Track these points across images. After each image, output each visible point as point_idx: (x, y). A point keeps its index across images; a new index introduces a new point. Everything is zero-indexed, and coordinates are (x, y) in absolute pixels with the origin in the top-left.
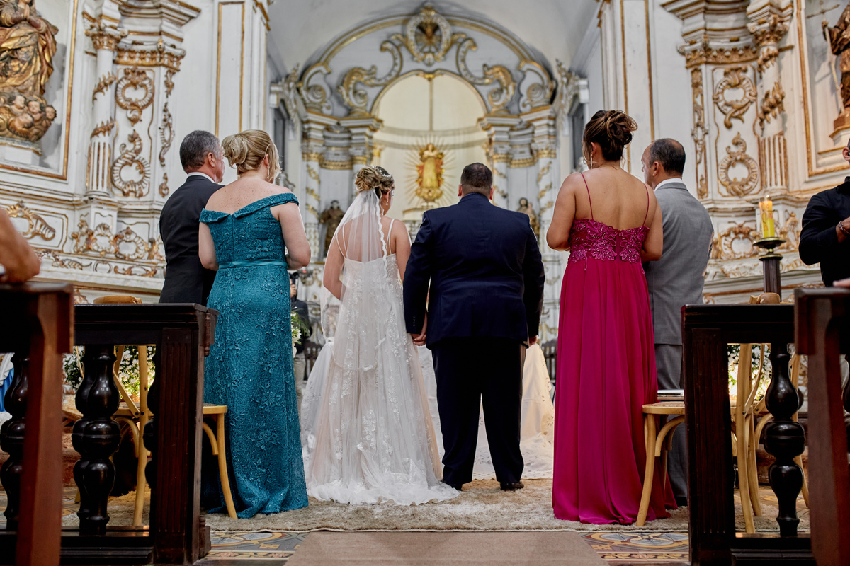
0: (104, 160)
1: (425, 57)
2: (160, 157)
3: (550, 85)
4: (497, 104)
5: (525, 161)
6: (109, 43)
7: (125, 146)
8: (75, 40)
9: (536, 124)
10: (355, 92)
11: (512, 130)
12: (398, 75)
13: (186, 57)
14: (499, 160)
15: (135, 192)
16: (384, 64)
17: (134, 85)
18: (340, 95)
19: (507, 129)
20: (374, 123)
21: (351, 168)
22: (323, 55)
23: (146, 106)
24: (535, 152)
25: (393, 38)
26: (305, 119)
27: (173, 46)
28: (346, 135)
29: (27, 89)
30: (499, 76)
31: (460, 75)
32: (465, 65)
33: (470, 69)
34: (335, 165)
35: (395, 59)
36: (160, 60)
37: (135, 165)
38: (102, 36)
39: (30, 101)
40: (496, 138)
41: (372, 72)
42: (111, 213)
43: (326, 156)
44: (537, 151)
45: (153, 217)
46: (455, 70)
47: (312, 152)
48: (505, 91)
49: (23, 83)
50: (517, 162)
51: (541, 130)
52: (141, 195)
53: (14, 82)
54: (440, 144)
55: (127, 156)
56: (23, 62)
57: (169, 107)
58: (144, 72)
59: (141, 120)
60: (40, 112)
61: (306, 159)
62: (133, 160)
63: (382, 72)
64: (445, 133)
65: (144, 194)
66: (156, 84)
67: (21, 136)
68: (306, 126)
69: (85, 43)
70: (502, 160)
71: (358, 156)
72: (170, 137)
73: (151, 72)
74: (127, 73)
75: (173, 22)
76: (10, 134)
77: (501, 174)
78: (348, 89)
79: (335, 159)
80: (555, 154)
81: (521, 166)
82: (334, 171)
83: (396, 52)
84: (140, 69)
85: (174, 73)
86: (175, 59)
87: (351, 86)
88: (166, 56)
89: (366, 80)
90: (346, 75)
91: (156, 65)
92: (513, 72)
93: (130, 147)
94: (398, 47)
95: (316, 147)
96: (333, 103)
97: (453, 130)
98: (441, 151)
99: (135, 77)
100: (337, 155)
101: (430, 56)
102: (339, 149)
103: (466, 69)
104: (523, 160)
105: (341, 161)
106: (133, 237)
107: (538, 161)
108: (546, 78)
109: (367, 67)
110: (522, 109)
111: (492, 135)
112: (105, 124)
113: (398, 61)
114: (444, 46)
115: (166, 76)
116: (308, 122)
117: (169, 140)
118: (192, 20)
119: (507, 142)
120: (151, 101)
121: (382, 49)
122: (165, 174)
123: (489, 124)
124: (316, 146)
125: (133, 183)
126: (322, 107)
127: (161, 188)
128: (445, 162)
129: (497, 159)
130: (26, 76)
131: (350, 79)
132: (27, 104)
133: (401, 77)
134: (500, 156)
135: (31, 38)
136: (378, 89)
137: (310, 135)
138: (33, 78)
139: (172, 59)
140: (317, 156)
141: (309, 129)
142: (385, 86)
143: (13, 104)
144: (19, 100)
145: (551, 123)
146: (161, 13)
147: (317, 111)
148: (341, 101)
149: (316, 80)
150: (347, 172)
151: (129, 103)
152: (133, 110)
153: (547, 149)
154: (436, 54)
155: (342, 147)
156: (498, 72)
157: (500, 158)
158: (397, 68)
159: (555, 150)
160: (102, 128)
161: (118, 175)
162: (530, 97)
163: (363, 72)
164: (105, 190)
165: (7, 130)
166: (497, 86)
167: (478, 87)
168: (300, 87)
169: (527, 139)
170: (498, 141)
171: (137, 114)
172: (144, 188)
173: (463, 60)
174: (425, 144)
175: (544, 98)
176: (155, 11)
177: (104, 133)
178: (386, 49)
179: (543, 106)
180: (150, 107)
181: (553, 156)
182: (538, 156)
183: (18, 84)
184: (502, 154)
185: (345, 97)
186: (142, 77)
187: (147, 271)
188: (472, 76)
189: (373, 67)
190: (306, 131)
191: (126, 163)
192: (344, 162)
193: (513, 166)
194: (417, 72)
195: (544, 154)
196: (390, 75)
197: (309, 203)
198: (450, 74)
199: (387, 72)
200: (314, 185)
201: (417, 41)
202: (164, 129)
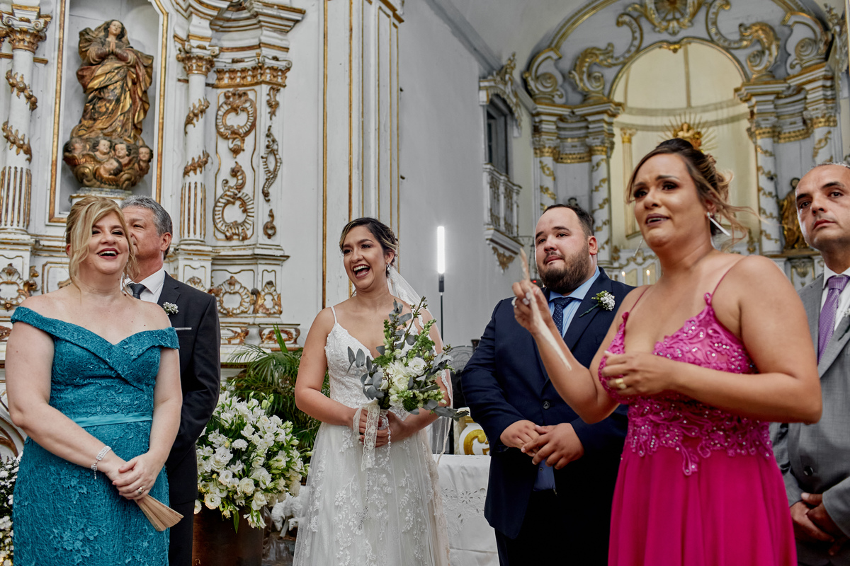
0: (195, 203)
1: (668, 25)
2: (263, 192)
3: (824, 38)
4: (757, 69)
5: (798, 134)
6: (198, 66)
7: (227, 182)
8: (165, 68)
9: (808, 87)
10: (589, 76)
11: (778, 98)
12: (638, 50)
13: (292, 69)
14: (763, 136)
15: (238, 235)
16: (621, 39)
17: (235, 109)
18: (572, 80)
19: (772, 97)
20: (612, 108)
21: (590, 161)
22: (554, 38)
23: (247, 133)
24: (808, 122)
25: (630, 9)
26: (534, 112)
27: (275, 58)
28: (583, 124)
29: (115, 131)
30: (759, 36)
31: (712, 41)
32: (717, 28)
33: (723, 32)
34: (573, 159)
35: (633, 32)
36: (261, 77)
37: (238, 203)
38: (189, 59)
39: (116, 144)
40: (758, 110)
41: (608, 51)
42: (203, 263)
43: (561, 149)
44: (811, 119)
45: (257, 264)
46: (706, 36)
47: (544, 147)
48: (767, 52)
49: (111, 125)
50: (787, 135)
51: (815, 93)
52: (245, 238)
53: (101, 126)
54: (697, 121)
55: (228, 193)
56: (110, 101)
57: (273, 130)
58: (245, 94)
59: (244, 150)
60: (128, 155)
61: (538, 155)
62: (235, 197)
63: (620, 49)
64: (705, 109)
65: (249, 236)
66: (258, 106)
67: (110, 185)
68: (537, 119)
69: (175, 69)
70: (767, 135)
71: (596, 146)
72: (276, 165)
73: (253, 92)
74: (227, 97)
75: (275, 30)
76: (98, 183)
77: (766, 152)
78: (581, 73)
79: (572, 152)
80: (835, 121)
81: (792, 139)
82: (571, 166)
83: (635, 25)
84: (241, 89)
85: (278, 90)
86: (280, 73)
87: (585, 69)
88: (268, 71)
89: (602, 60)
90: (578, 58)
91: (257, 84)
92: (777, 29)
93: (233, 182)
94: (636, 20)
95: (549, 141)
96: (566, 91)
97: (715, 104)
98: (699, 130)
99: (236, 101)
100: (573, 146)
101: (674, 24)
102: (576, 140)
103: (718, 33)
104: (794, 132)
105: (578, 154)
106: (237, 287)
107: (813, 131)
108: (818, 29)
109: (602, 45)
110: (790, 71)
111: (753, 106)
112: (196, 160)
113: (637, 35)
114: (690, 10)
115: (268, 95)
116: (538, 114)
117: (275, 170)
118: (298, 25)
119: (773, 113)
120: (253, 126)
121: (619, 24)
122: (271, 211)
123: (747, 94)
124: (548, 139)
125: (236, 224)
126: (553, 96)
127: (266, 228)
128: (703, 143)
129: (760, 134)
130: (115, 116)
131: (583, 61)
132: (112, 147)
133: (641, 53)
134: (764, 130)
135: (117, 73)
136: (617, 69)
137: (542, 128)
138: (122, 118)
139: (275, 74)
140: (550, 150)
141: (541, 121)
142: (624, 64)
143: (97, 150)
144: (104, 145)
145: (828, 83)
146: (260, 22)
147: (547, 101)
148: (575, 87)
149: (546, 67)
150: (586, 165)
151: (230, 132)
152: (234, 139)
153: (823, 117)
154: (682, 20)
155: (579, 138)
156: (757, 31)
157: (764, 133)
158: (636, 43)
159: (835, 116)
160: (191, 165)
161: (220, 216)
162: (799, 56)
163: (597, 52)
164: (198, 237)
165: (94, 180)
166: (758, 47)
167: (733, 52)
168: (527, 78)
169: (799, 107)
170: (760, 113)
171: (239, 143)
172: (248, 229)
173: (715, 23)
174: (680, 124)
175: (817, 54)
176: (254, 21)
177: (195, 170)
178: (624, 23)
179: (817, 64)
180: (252, 134)
181: (832, 124)
182: (812, 126)
183: (105, 127)
184: (766, 128)
185: (578, 82)
186: (243, 98)
187: (236, 332)
188: (726, 40)
189: (610, 45)
190: (537, 124)
191: (228, 203)
192: (582, 153)
193: (782, 141)
194: (660, 44)
195: (820, 122)
196: (629, 51)
197: (544, 202)
198: (698, 41)
199: (626, 48)
200: (548, 182)
201: (657, 10)
202: (266, 158)
